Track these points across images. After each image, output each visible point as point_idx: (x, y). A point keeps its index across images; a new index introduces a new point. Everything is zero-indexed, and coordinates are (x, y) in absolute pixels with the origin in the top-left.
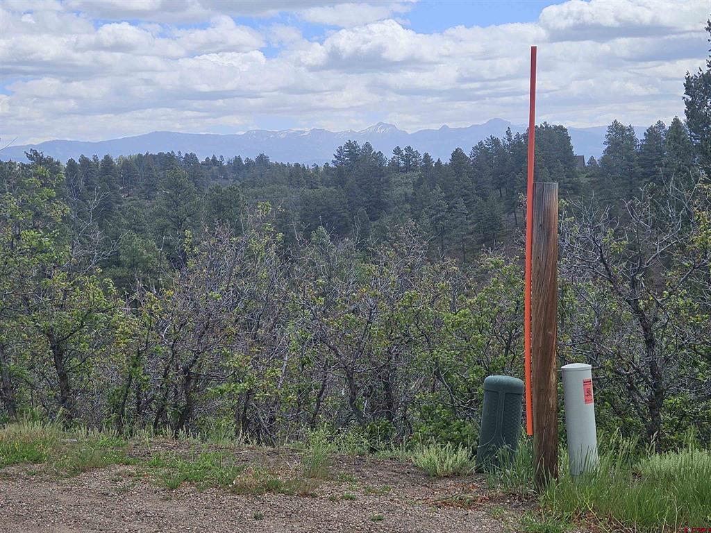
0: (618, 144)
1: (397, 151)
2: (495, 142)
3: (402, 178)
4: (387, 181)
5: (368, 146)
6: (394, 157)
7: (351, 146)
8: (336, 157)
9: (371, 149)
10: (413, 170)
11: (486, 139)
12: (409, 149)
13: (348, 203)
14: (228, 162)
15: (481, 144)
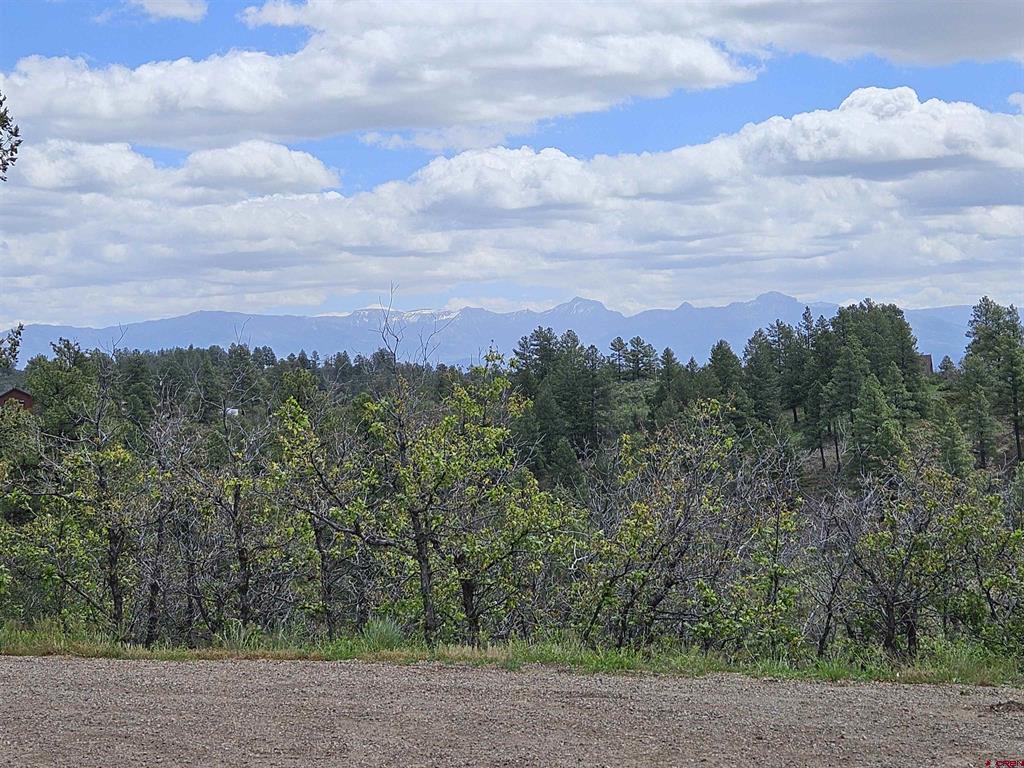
0: (990, 337)
1: (618, 345)
2: (784, 332)
3: (627, 390)
4: (604, 394)
5: (571, 337)
6: (613, 355)
7: (543, 337)
8: (517, 354)
9: (575, 340)
10: (644, 376)
11: (769, 327)
12: (637, 342)
13: (539, 431)
14: (326, 363)
15: (759, 333)
